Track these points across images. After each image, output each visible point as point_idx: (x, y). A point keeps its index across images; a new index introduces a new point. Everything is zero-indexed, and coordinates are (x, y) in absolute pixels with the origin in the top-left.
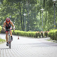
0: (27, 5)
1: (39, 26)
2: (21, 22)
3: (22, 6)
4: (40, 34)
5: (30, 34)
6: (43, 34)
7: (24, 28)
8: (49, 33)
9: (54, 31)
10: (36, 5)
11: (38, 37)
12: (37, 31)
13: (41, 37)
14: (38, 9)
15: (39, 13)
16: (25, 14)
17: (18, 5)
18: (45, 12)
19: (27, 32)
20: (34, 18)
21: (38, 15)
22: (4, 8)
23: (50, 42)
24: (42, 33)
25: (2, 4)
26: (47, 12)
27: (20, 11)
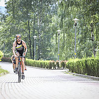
0: (39, 24)
1: (54, 53)
2: (30, 47)
3: (31, 25)
4: (55, 64)
5: (41, 63)
6: (60, 63)
7: (33, 56)
8: (67, 63)
9: (74, 60)
10: (51, 25)
11: (53, 68)
12: (52, 60)
13: (57, 68)
14: (53, 31)
15: (55, 35)
16: (35, 36)
17: (26, 24)
18: (63, 35)
19: (38, 61)
20: (47, 42)
21: (53, 39)
22: (7, 27)
23: (68, 75)
24: (58, 63)
25: (5, 22)
26: (65, 35)
27: (28, 32)
